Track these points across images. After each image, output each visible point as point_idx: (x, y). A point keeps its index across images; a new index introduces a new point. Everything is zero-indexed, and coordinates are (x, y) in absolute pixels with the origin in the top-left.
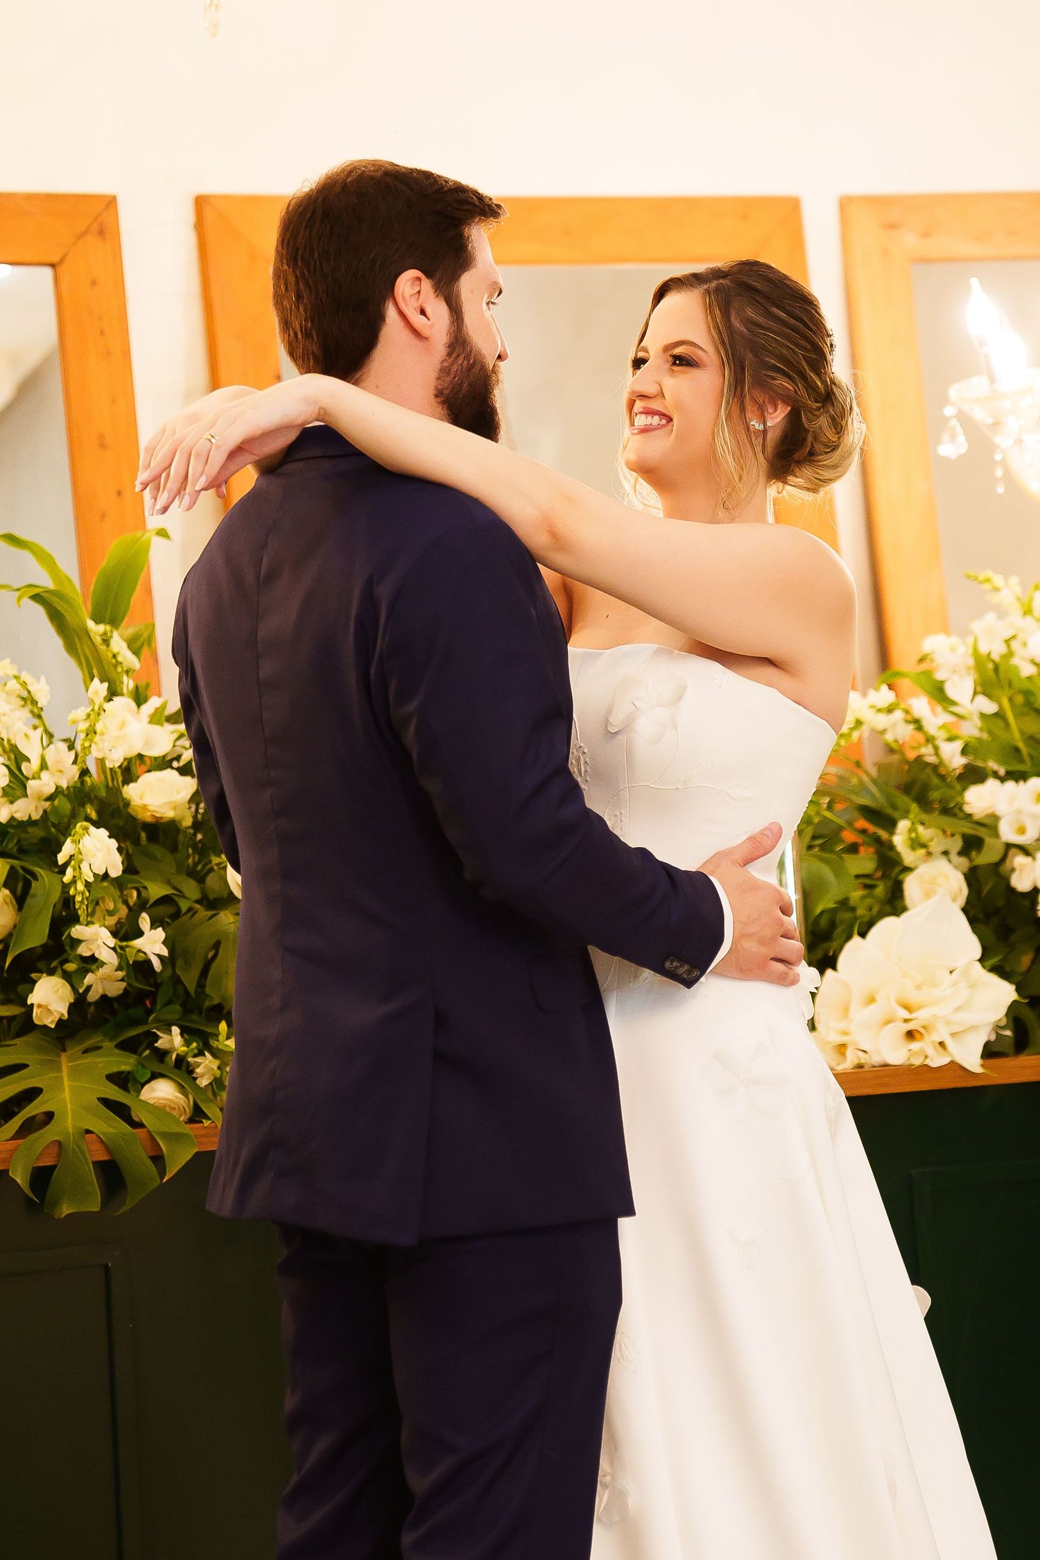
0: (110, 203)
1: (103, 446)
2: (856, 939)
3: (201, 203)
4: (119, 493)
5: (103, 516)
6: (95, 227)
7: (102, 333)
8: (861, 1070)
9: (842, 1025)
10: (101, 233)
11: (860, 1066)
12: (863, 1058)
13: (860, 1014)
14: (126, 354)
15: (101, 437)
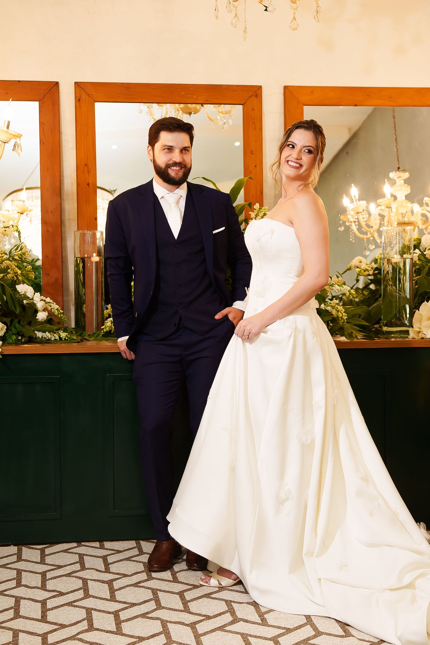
0: (260, 88)
1: (252, 153)
2: (425, 302)
3: (286, 88)
4: (256, 166)
5: (251, 172)
6: (255, 94)
7: (254, 123)
8: (423, 340)
9: (419, 326)
10: (256, 96)
11: (423, 338)
12: (423, 336)
13: (425, 323)
14: (261, 129)
15: (252, 151)
